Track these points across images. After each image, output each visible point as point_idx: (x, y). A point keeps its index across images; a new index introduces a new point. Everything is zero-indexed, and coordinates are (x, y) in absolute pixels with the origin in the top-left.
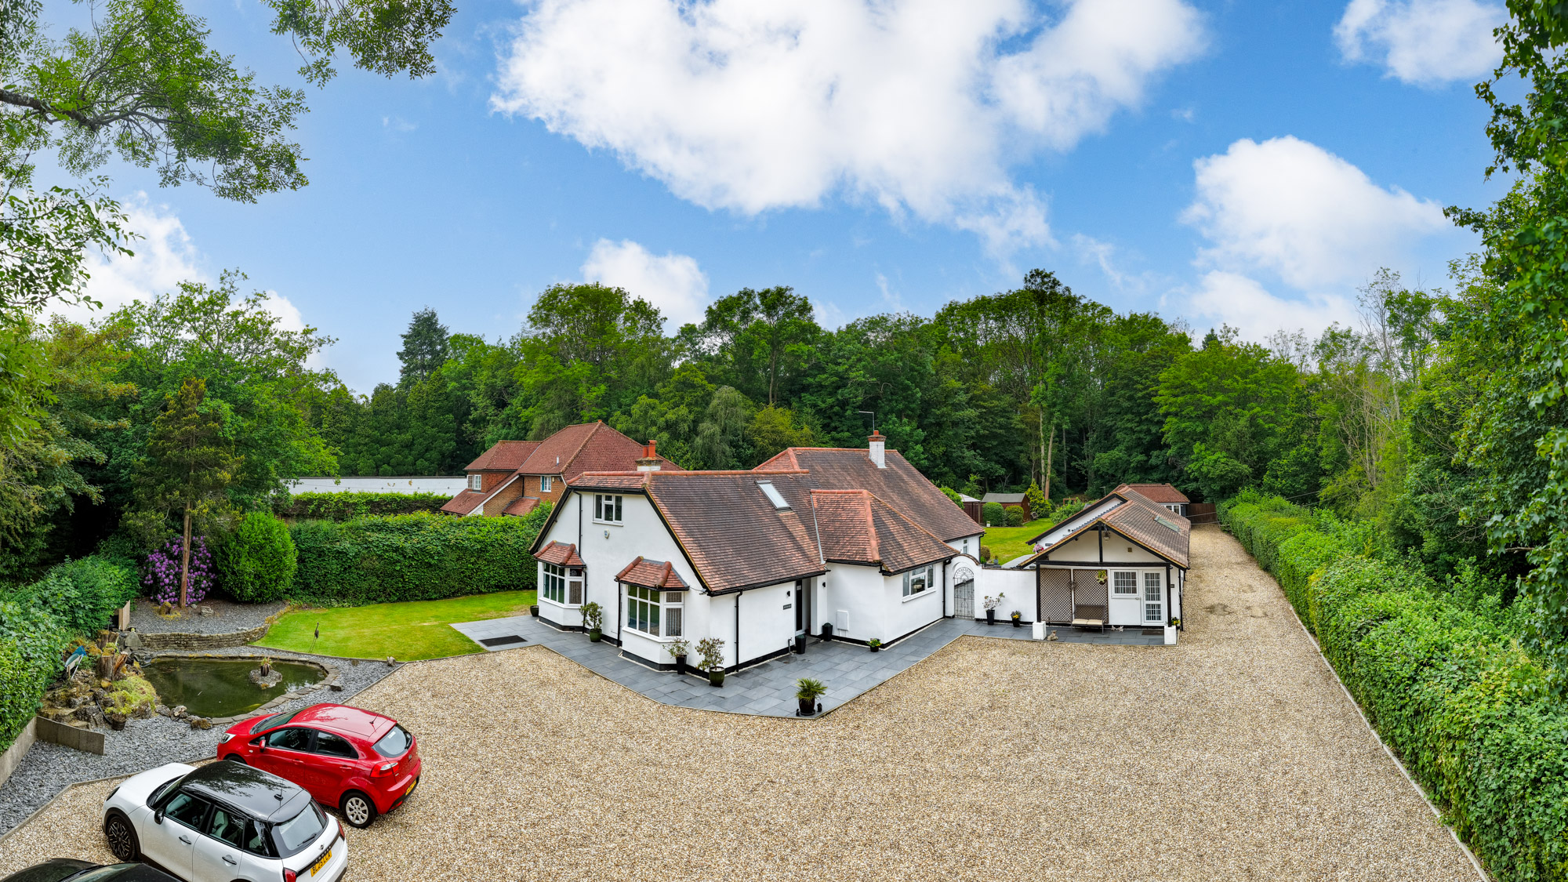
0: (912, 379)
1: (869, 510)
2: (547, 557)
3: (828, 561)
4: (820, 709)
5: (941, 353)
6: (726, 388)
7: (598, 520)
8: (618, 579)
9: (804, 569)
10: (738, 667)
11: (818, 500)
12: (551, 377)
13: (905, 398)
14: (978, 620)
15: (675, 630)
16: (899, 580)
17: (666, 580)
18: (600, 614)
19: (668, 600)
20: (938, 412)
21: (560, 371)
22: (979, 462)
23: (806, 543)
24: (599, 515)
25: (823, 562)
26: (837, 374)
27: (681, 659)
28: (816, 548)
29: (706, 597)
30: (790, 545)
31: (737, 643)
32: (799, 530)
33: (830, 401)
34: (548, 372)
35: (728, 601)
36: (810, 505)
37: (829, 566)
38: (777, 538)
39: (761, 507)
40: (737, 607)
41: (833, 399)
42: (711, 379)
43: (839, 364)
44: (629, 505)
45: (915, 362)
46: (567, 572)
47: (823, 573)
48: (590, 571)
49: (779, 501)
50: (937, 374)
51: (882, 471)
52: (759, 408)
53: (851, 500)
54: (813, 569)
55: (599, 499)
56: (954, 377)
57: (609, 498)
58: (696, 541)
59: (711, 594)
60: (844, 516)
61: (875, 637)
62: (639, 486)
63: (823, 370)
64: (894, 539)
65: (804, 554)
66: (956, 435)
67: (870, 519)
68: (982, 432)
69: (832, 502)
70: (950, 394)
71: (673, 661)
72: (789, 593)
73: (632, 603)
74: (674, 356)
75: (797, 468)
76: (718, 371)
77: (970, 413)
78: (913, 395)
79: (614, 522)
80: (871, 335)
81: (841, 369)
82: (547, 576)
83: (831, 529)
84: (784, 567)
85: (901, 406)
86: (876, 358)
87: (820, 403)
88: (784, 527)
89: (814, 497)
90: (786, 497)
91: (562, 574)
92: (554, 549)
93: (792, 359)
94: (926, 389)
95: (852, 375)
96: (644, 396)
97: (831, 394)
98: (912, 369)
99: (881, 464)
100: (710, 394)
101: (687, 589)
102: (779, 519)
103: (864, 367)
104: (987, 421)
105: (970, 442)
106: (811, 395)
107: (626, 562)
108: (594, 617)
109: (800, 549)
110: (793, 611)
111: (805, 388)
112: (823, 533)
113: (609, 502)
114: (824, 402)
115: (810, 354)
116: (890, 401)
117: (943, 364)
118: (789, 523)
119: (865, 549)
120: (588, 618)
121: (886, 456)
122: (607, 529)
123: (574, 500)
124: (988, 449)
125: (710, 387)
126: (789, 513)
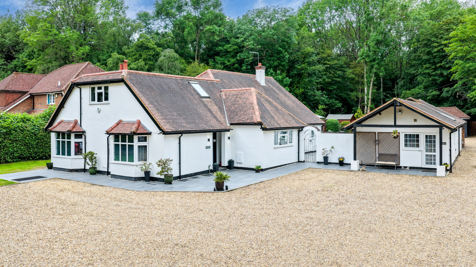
0: (283, 47)
1: (255, 97)
2: (58, 129)
3: (232, 124)
4: (227, 189)
5: (301, 31)
6: (168, 50)
7: (93, 102)
8: (108, 133)
9: (218, 127)
10: (180, 177)
11: (225, 95)
12: (50, 38)
13: (278, 59)
14: (318, 163)
15: (143, 157)
16: (271, 134)
17: (137, 129)
18: (95, 158)
19: (139, 140)
20: (299, 67)
21: (56, 35)
22: (324, 98)
23: (218, 114)
24: (93, 99)
25: (228, 125)
26: (236, 44)
27: (147, 173)
28: (225, 118)
29: (162, 136)
30: (209, 115)
31: (180, 164)
32: (215, 108)
33: (233, 60)
34: (47, 35)
35: (174, 139)
36: (221, 97)
37: (232, 127)
38: (202, 110)
39: (192, 95)
40: (180, 143)
41: (235, 60)
42: (159, 45)
43: (238, 38)
44: (113, 89)
45: (285, 36)
46: (73, 136)
47: (228, 130)
48: (87, 134)
49: (203, 93)
50: (299, 44)
51: (263, 87)
52: (189, 63)
53: (244, 93)
54: (223, 127)
55: (93, 89)
56: (309, 46)
57: (100, 88)
58: (155, 107)
59: (165, 133)
60: (241, 102)
61: (258, 165)
62: (120, 77)
63: (228, 42)
64: (269, 113)
65: (217, 120)
66: (310, 81)
67: (255, 102)
68: (327, 80)
69: (233, 95)
70: (307, 55)
71: (143, 175)
72: (209, 140)
73: (117, 146)
74: (134, 30)
75: (213, 78)
76: (163, 41)
77: (320, 67)
78: (283, 57)
79: (104, 102)
80: (258, 21)
81: (239, 41)
82: (58, 142)
83: (233, 108)
84: (206, 124)
85: (276, 63)
86: (261, 34)
87: (226, 62)
88: (206, 106)
89: (223, 93)
90: (207, 91)
91: (69, 137)
92: (63, 124)
93: (209, 34)
94: (292, 53)
95: (246, 44)
96: (115, 53)
97: (233, 57)
98: (283, 41)
99: (263, 83)
100: (158, 54)
101: (150, 134)
102: (203, 102)
103: (254, 39)
104: (330, 73)
105: (319, 86)
106: (221, 57)
107: (112, 123)
108: (91, 159)
109: (215, 117)
110: (211, 150)
111: (217, 54)
112: (228, 111)
113: (100, 91)
114: (229, 61)
115: (220, 32)
116: (270, 60)
117: (303, 38)
118: (209, 105)
119: (252, 117)
120: (88, 160)
121: (266, 79)
122: (99, 106)
123: (76, 91)
124: (331, 91)
125: (158, 49)
126: (209, 100)
